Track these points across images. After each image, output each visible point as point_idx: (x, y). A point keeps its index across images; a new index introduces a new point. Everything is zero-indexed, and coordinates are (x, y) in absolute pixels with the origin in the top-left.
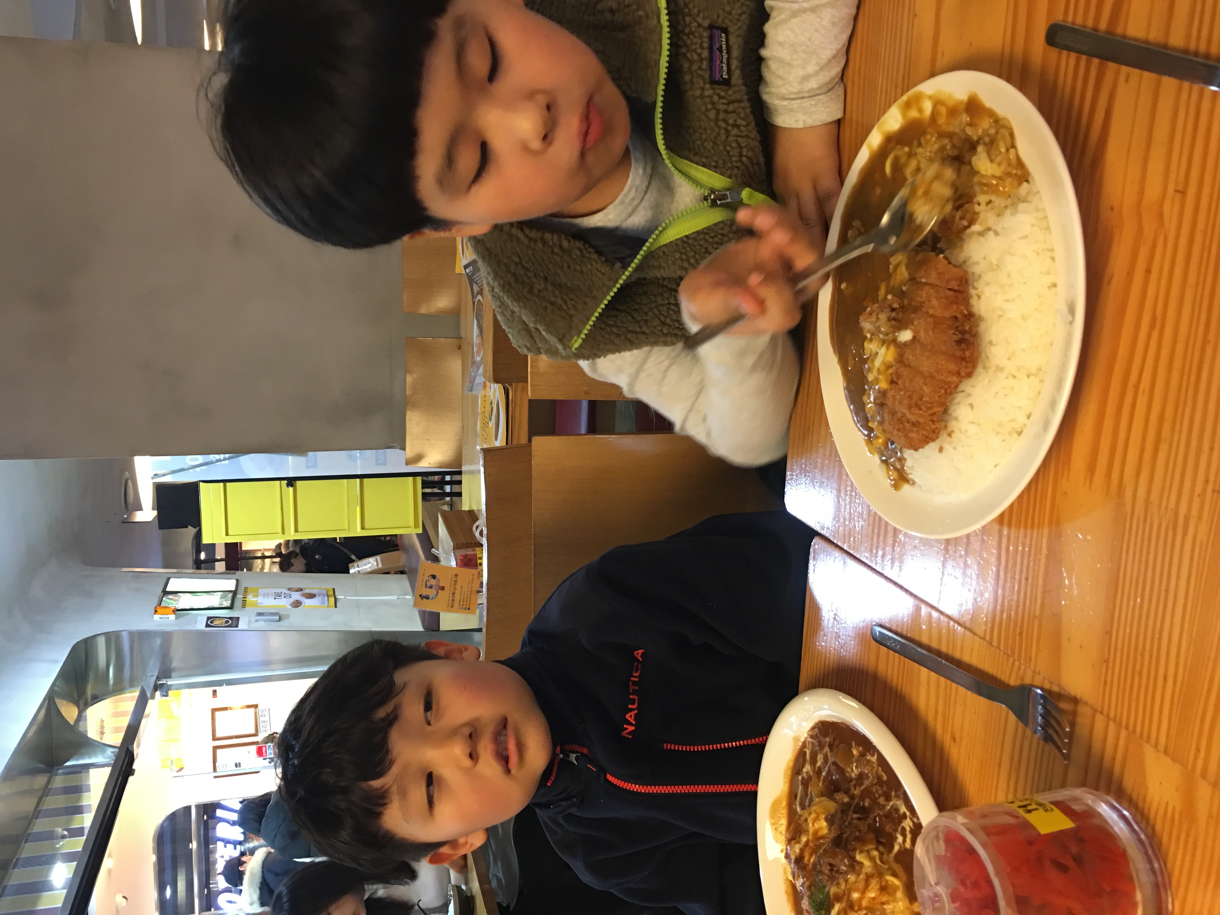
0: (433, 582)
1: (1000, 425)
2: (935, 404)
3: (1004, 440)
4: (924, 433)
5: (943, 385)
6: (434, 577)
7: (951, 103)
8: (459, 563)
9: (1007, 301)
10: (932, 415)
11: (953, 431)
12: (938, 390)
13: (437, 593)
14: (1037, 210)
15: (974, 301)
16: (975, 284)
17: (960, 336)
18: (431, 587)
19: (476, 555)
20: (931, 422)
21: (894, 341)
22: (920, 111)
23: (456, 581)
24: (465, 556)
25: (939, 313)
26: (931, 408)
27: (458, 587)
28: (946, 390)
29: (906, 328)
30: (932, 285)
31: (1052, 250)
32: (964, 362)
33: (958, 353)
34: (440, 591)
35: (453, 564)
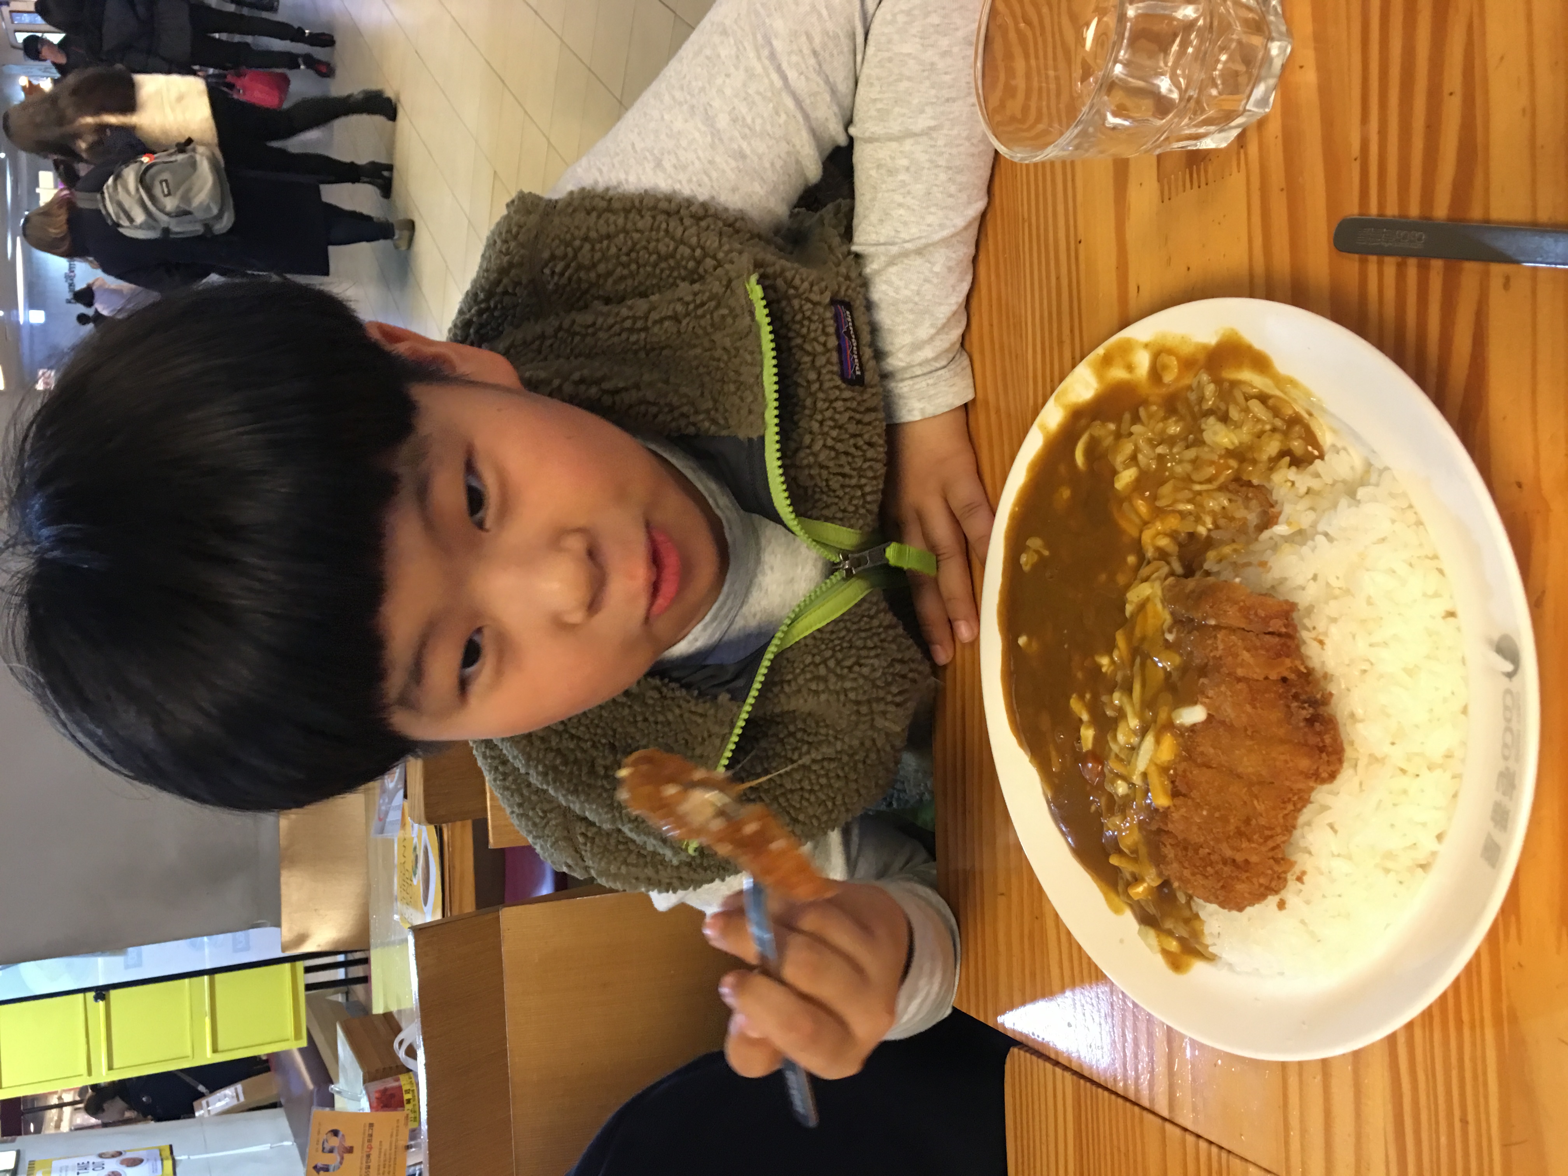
0: (334, 1142)
1: (1389, 855)
2: (1279, 830)
3: (1401, 883)
4: (1262, 881)
5: (1290, 795)
6: (335, 1133)
7: (1186, 350)
8: (375, 1105)
9: (1371, 645)
10: (1273, 849)
11: (1304, 873)
12: (1282, 805)
13: (342, 1158)
14: (1392, 495)
15: (1311, 650)
16: (1307, 622)
17: (1311, 710)
18: (331, 1151)
19: (400, 1087)
20: (1272, 861)
21: (1170, 726)
22: (1130, 368)
23: (371, 1135)
24: (385, 1090)
25: (1258, 673)
26: (1271, 837)
27: (375, 1143)
28: (1294, 805)
29: (1194, 703)
30: (1232, 630)
31: (1435, 557)
32: (1324, 755)
33: (1313, 740)
34: (346, 1156)
35: (364, 1105)
